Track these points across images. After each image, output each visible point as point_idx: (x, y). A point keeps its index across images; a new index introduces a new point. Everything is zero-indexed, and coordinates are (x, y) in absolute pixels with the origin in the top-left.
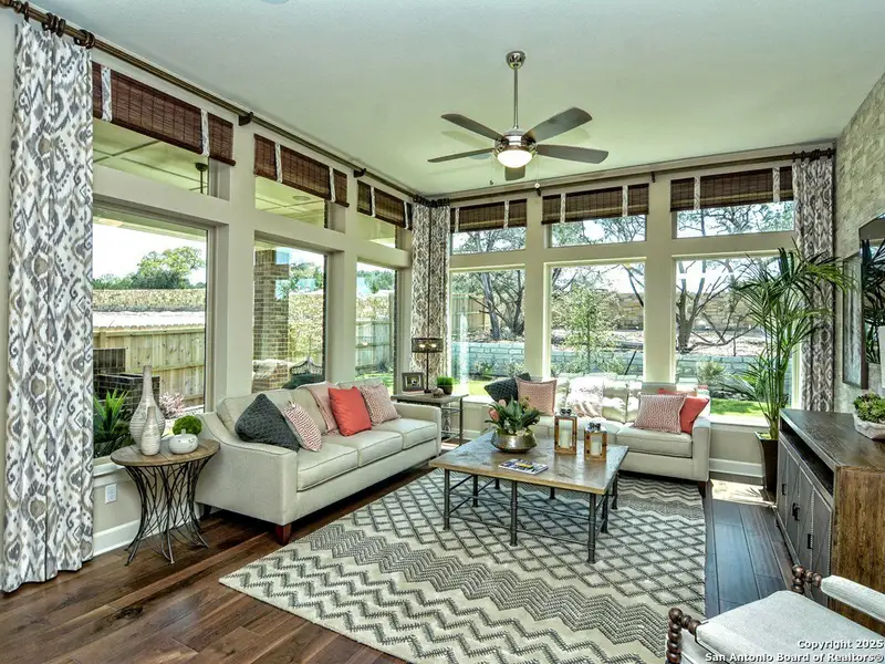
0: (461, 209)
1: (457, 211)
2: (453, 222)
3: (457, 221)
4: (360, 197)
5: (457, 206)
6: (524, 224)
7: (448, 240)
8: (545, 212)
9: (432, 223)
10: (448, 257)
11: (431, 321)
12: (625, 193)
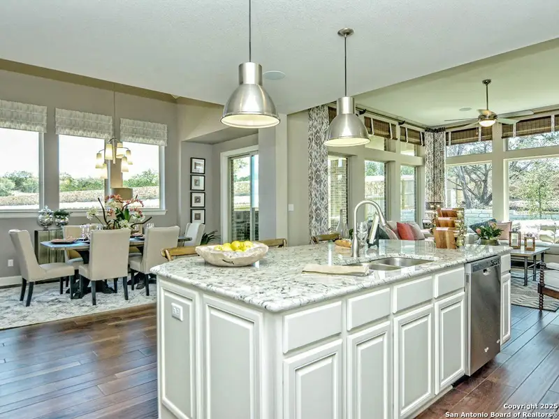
0: (452, 132)
1: (450, 134)
2: (447, 140)
3: (450, 139)
4: (401, 134)
5: (450, 131)
6: (491, 139)
7: (445, 150)
8: (503, 132)
9: (435, 141)
10: (445, 158)
11: (435, 193)
12: (553, 119)
